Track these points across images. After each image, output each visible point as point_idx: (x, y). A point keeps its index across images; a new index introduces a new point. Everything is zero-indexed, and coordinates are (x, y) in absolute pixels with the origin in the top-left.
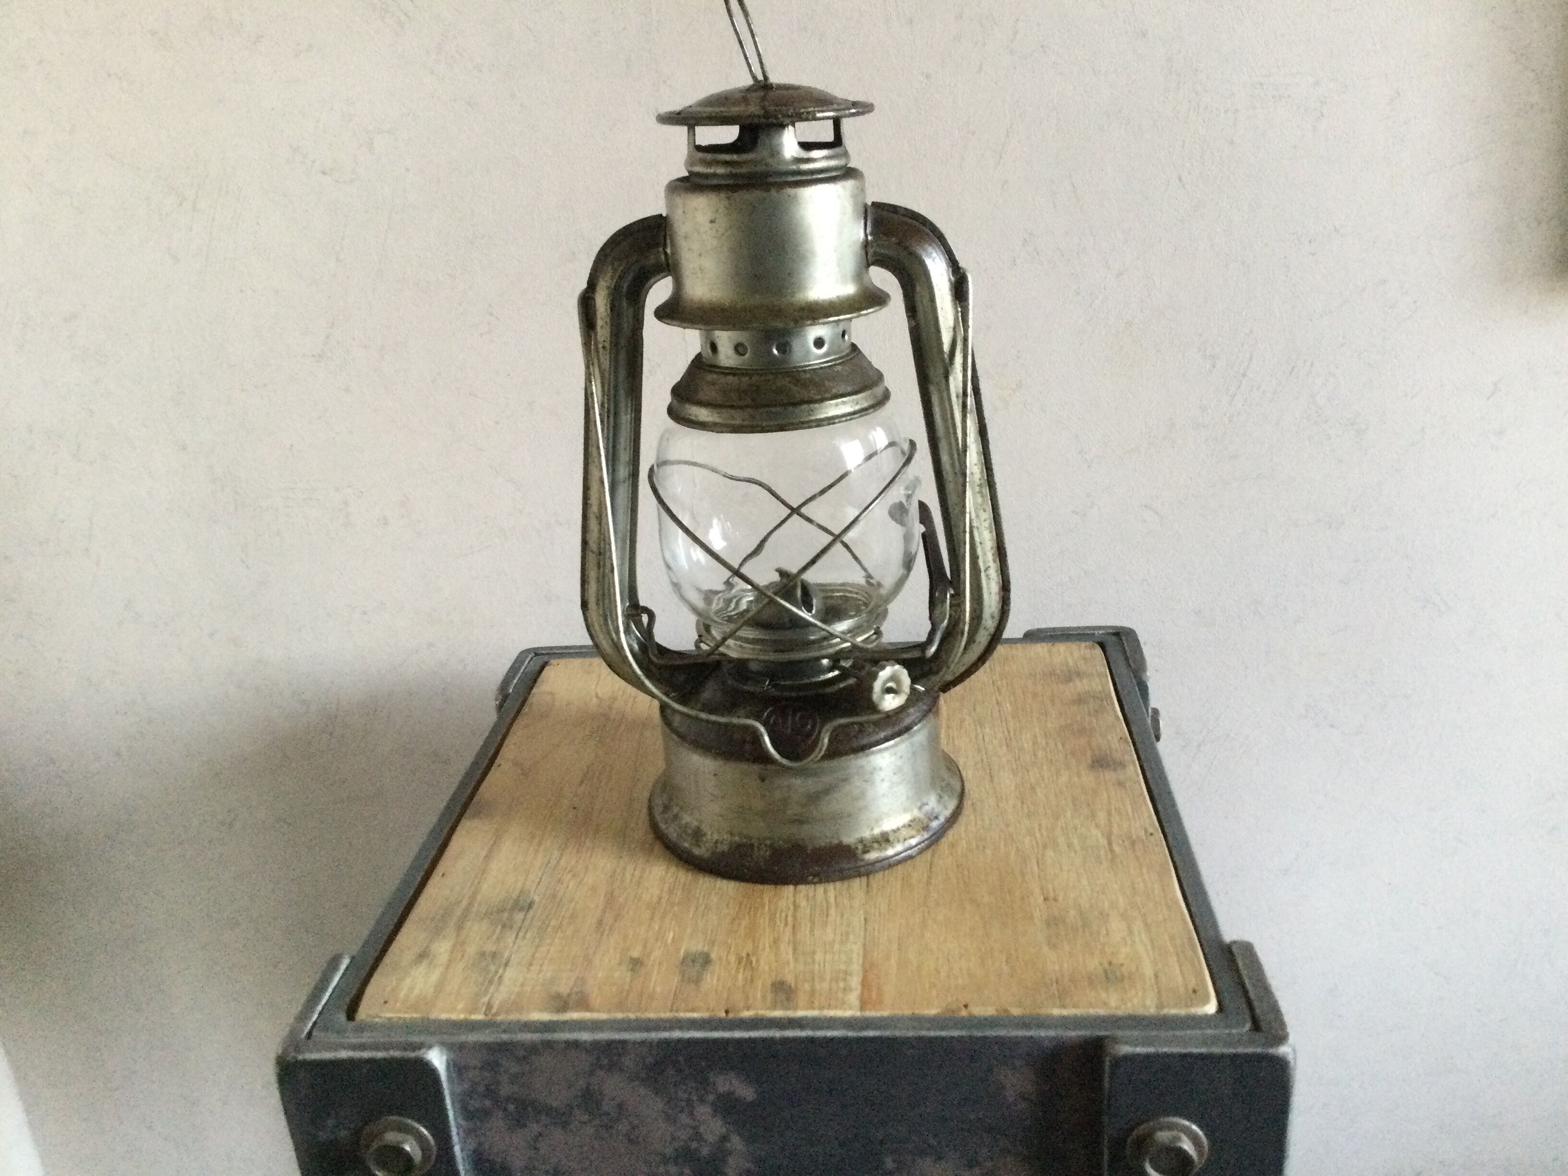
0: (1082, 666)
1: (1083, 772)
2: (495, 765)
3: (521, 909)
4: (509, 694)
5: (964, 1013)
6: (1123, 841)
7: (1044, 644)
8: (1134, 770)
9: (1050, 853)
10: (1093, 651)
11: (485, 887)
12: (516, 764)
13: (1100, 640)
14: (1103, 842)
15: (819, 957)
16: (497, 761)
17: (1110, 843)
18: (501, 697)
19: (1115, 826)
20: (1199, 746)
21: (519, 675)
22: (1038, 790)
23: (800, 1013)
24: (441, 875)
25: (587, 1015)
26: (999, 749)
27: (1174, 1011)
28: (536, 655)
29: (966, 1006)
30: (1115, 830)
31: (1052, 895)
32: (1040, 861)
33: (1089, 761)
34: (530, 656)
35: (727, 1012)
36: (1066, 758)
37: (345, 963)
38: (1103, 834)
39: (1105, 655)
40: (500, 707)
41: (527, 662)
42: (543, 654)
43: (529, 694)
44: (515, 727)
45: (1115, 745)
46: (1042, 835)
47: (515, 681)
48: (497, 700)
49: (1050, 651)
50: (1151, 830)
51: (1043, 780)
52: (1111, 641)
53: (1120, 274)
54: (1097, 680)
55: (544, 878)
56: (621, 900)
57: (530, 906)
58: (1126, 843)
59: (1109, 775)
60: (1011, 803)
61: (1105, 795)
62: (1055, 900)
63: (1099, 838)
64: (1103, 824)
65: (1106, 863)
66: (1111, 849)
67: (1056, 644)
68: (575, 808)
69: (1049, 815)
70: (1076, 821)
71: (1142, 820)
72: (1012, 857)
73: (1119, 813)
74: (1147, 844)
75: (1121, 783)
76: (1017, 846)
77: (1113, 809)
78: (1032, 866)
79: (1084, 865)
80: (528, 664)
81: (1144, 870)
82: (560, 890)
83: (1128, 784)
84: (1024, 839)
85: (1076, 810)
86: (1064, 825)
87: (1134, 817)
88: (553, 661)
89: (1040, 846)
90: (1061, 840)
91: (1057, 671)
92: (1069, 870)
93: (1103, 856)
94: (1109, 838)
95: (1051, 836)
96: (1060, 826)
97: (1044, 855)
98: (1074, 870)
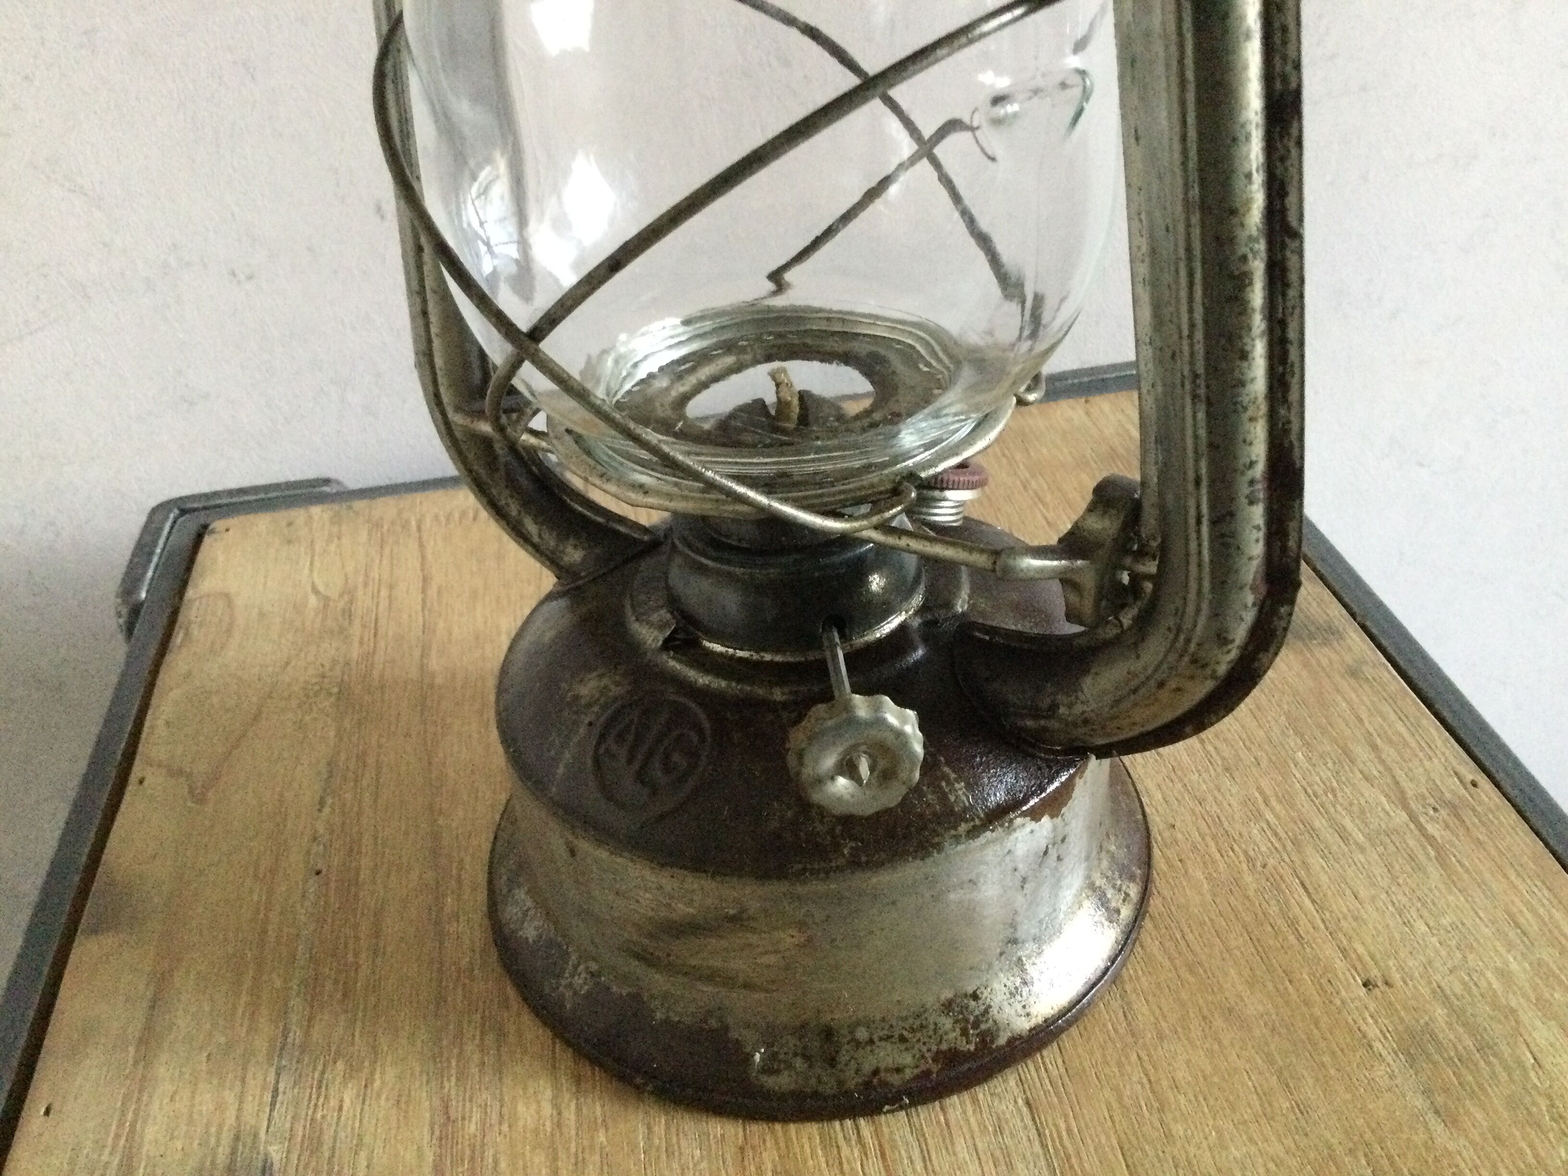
4: (142, 604)
6: (1435, 810)
9: (1316, 861)
11: (152, 1134)
12: (175, 773)
14: (1400, 816)
16: (137, 770)
17: (1414, 819)
18: (125, 611)
19: (1400, 775)
21: (155, 559)
24: (43, 1110)
28: (183, 512)
30: (1410, 789)
31: (1375, 973)
32: (1308, 884)
34: (172, 516)
38: (1388, 797)
40: (129, 629)
41: (166, 529)
42: (195, 510)
43: (181, 598)
47: (150, 574)
48: (119, 615)
49: (1087, 413)
50: (1470, 777)
56: (472, 1128)
58: (1443, 813)
62: (1387, 984)
63: (1387, 807)
64: (1375, 773)
65: (1434, 871)
66: (1421, 828)
67: (1090, 398)
68: (318, 873)
69: (1264, 763)
70: (1326, 774)
71: (1440, 755)
72: (1248, 878)
73: (1390, 742)
74: (1479, 809)
75: (1354, 673)
76: (1246, 853)
77: (1375, 735)
78: (1296, 896)
79: (1394, 879)
80: (170, 533)
81: (1518, 882)
82: (323, 1117)
83: (1368, 671)
84: (1249, 833)
85: (1307, 744)
86: (1304, 783)
87: (1422, 749)
88: (218, 525)
89: (1289, 845)
90: (1319, 823)
91: (1121, 451)
92: (1373, 899)
93: (1422, 857)
94: (1405, 807)
95: (1294, 815)
96: (1298, 787)
97: (1307, 867)
98: (1385, 897)
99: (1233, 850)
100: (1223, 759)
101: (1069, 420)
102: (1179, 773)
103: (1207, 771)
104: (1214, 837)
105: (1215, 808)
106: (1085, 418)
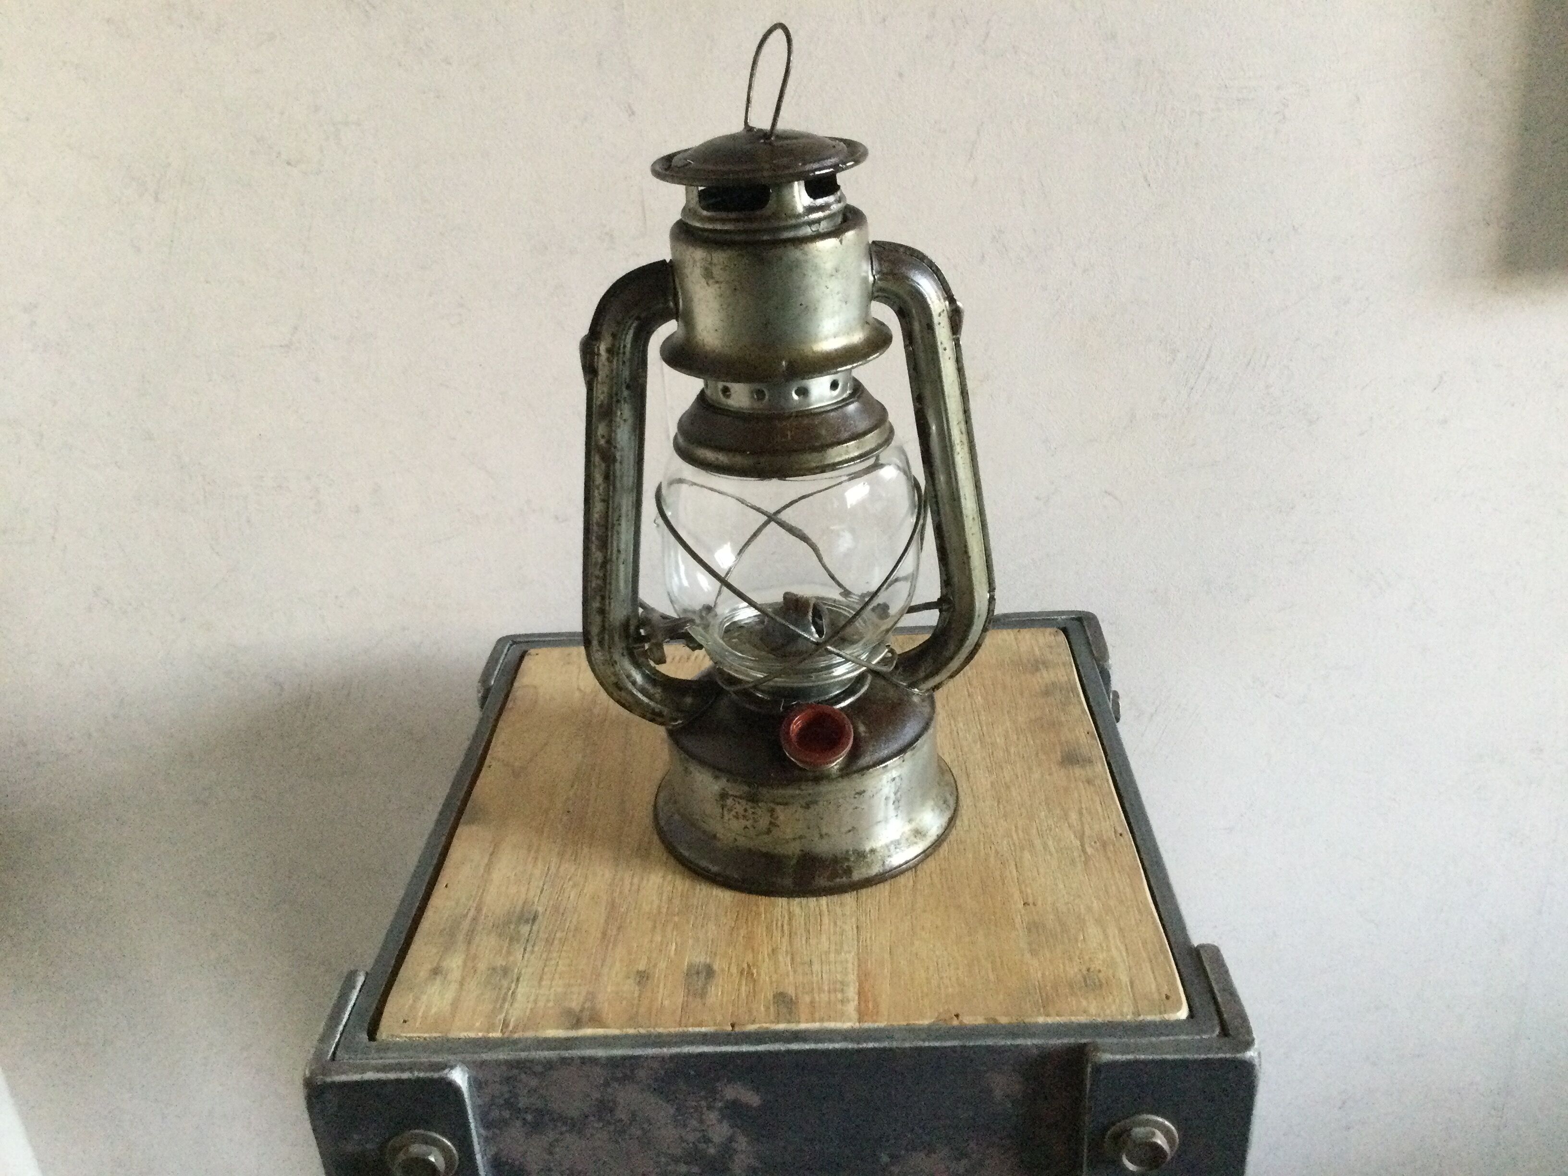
0: (1049, 655)
1: (1054, 769)
2: (486, 765)
3: (527, 921)
4: (492, 686)
5: (955, 1022)
6: (1095, 842)
7: (1009, 631)
8: (1101, 768)
9: (1027, 855)
10: (1057, 638)
11: (490, 898)
12: (507, 765)
13: (1061, 626)
14: (1077, 843)
15: (816, 967)
16: (488, 761)
17: (1083, 845)
18: (483, 689)
19: (1087, 827)
20: (1152, 716)
21: (499, 665)
22: (1013, 789)
23: (803, 1026)
24: (444, 885)
25: (601, 1031)
27: (1149, 1018)
28: (515, 643)
29: (957, 1016)
30: (1088, 832)
31: (1030, 900)
32: (1018, 865)
33: (1059, 757)
34: (509, 644)
35: (733, 1026)
36: (1037, 755)
37: (361, 980)
38: (1076, 835)
39: (1069, 643)
40: (483, 701)
41: (505, 651)
42: (520, 642)
43: (512, 686)
44: (501, 724)
45: (1084, 739)
46: (1018, 835)
47: (495, 674)
48: (479, 692)
49: (1016, 639)
50: (1120, 831)
51: (1017, 777)
52: (1073, 627)
54: (1062, 669)
55: (545, 888)
56: (623, 909)
57: (534, 919)
58: (1098, 844)
59: (1078, 771)
61: (1076, 795)
62: (1034, 904)
63: (1073, 839)
64: (1075, 825)
65: (1080, 866)
66: (1084, 851)
67: (1022, 630)
68: (568, 812)
69: (1024, 815)
70: (1050, 822)
71: (1112, 820)
72: (992, 859)
73: (1090, 813)
74: (1118, 845)
75: (1090, 780)
76: (996, 849)
77: (1084, 809)
78: (1010, 867)
79: (1060, 867)
80: (508, 653)
81: (1116, 873)
82: (563, 899)
83: (1097, 782)
84: (1002, 841)
85: (1050, 810)
86: (1038, 826)
87: (1103, 817)
88: (532, 651)
89: (1018, 849)
90: (1037, 842)
91: (1025, 661)
92: (1046, 874)
93: (1078, 860)
94: (1081, 840)
95: (1027, 837)
96: (1035, 826)
97: (1021, 858)
98: (1051, 873)
101: (1004, 641)
105: (991, 830)
106: (1012, 641)
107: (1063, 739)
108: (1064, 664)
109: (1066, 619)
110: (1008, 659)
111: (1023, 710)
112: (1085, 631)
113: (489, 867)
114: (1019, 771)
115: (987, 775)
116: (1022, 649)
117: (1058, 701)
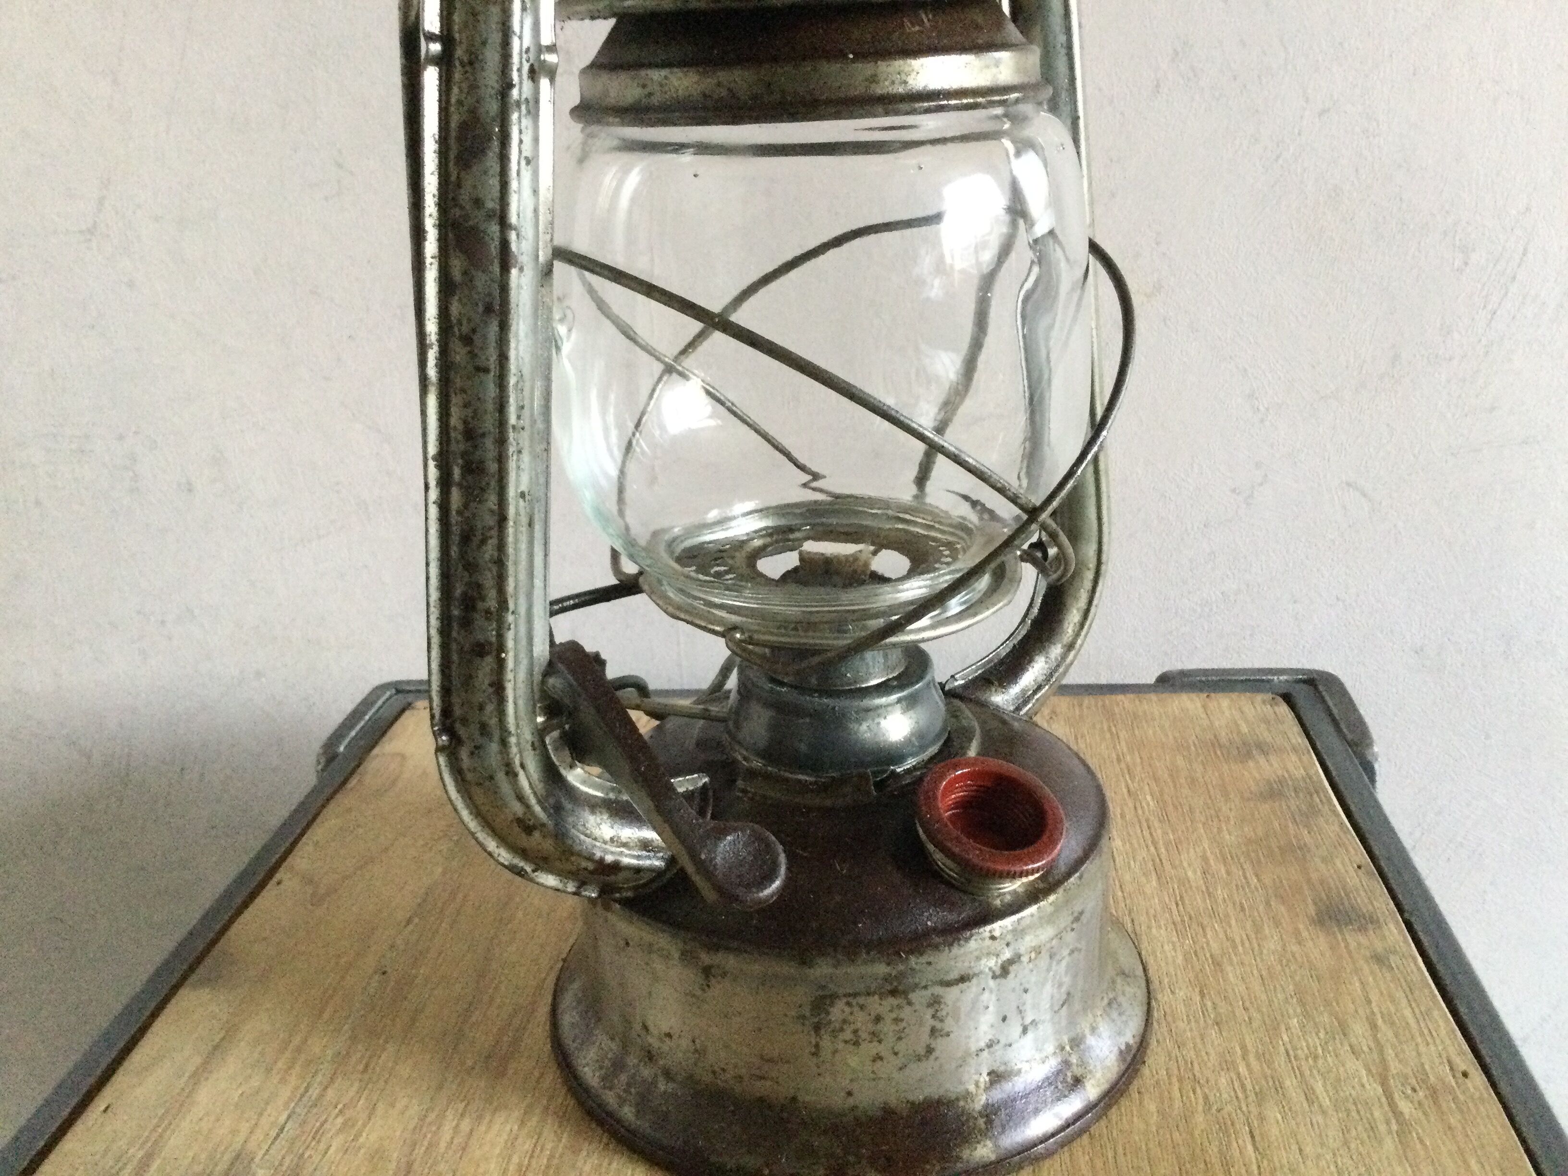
0: (1265, 735)
1: (1305, 934)
2: (275, 880)
4: (338, 755)
6: (1414, 1090)
7: (1193, 696)
8: (1397, 935)
9: (1273, 1113)
10: (1276, 708)
11: (174, 1141)
12: (308, 880)
13: (1283, 692)
14: (1374, 1089)
16: (279, 874)
17: (1388, 1095)
18: (325, 758)
19: (1390, 1053)
21: (362, 723)
22: (1229, 969)
24: (103, 1108)
26: (1143, 880)
28: (398, 691)
30: (1394, 1067)
32: (1256, 1133)
33: (1312, 910)
34: (388, 694)
36: (1268, 903)
38: (1369, 1071)
39: (1296, 715)
40: (321, 775)
41: (379, 703)
42: (408, 692)
43: (367, 756)
45: (1353, 879)
46: (1248, 1065)
47: (353, 733)
48: (319, 763)
49: (1204, 707)
50: (1463, 1067)
51: (1235, 947)
52: (1302, 695)
53: (1323, 112)
54: (1294, 758)
55: (288, 1126)
58: (1421, 1094)
59: (1353, 938)
60: (1181, 994)
61: (1356, 984)
63: (1365, 1080)
64: (1365, 1048)
65: (1389, 1145)
66: (1393, 1106)
67: (1213, 695)
68: (384, 973)
69: (1257, 1022)
70: (1313, 1040)
71: (1438, 1042)
72: (1199, 1118)
73: (1392, 1024)
74: (1462, 1097)
75: (1379, 959)
76: (1206, 1098)
77: (1379, 1016)
78: (1240, 1142)
79: (1346, 1143)
80: (381, 707)
81: (1476, 1168)
82: (310, 1157)
83: (1394, 960)
84: (1216, 1081)
85: (1306, 1015)
86: (1289, 1046)
87: (1422, 1034)
88: (420, 704)
89: (1252, 1097)
90: (1290, 1083)
91: (1224, 740)
92: (1318, 1157)
93: (1382, 1128)
94: (1384, 1083)
95: (1269, 1072)
96: (1282, 1049)
97: (1262, 1118)
98: (1329, 1157)
99: (1194, 1092)
100: (1218, 1014)
102: (1169, 1019)
103: (1197, 1022)
104: (1180, 1080)
105: (1192, 1053)
106: (1201, 710)
107: (1314, 876)
108: (1295, 749)
109: (1287, 681)
110: (1194, 737)
111: (1232, 823)
112: (1323, 701)
113: (197, 1077)
114: (1236, 933)
115: (1175, 939)
116: (1217, 723)
117: (1293, 808)
